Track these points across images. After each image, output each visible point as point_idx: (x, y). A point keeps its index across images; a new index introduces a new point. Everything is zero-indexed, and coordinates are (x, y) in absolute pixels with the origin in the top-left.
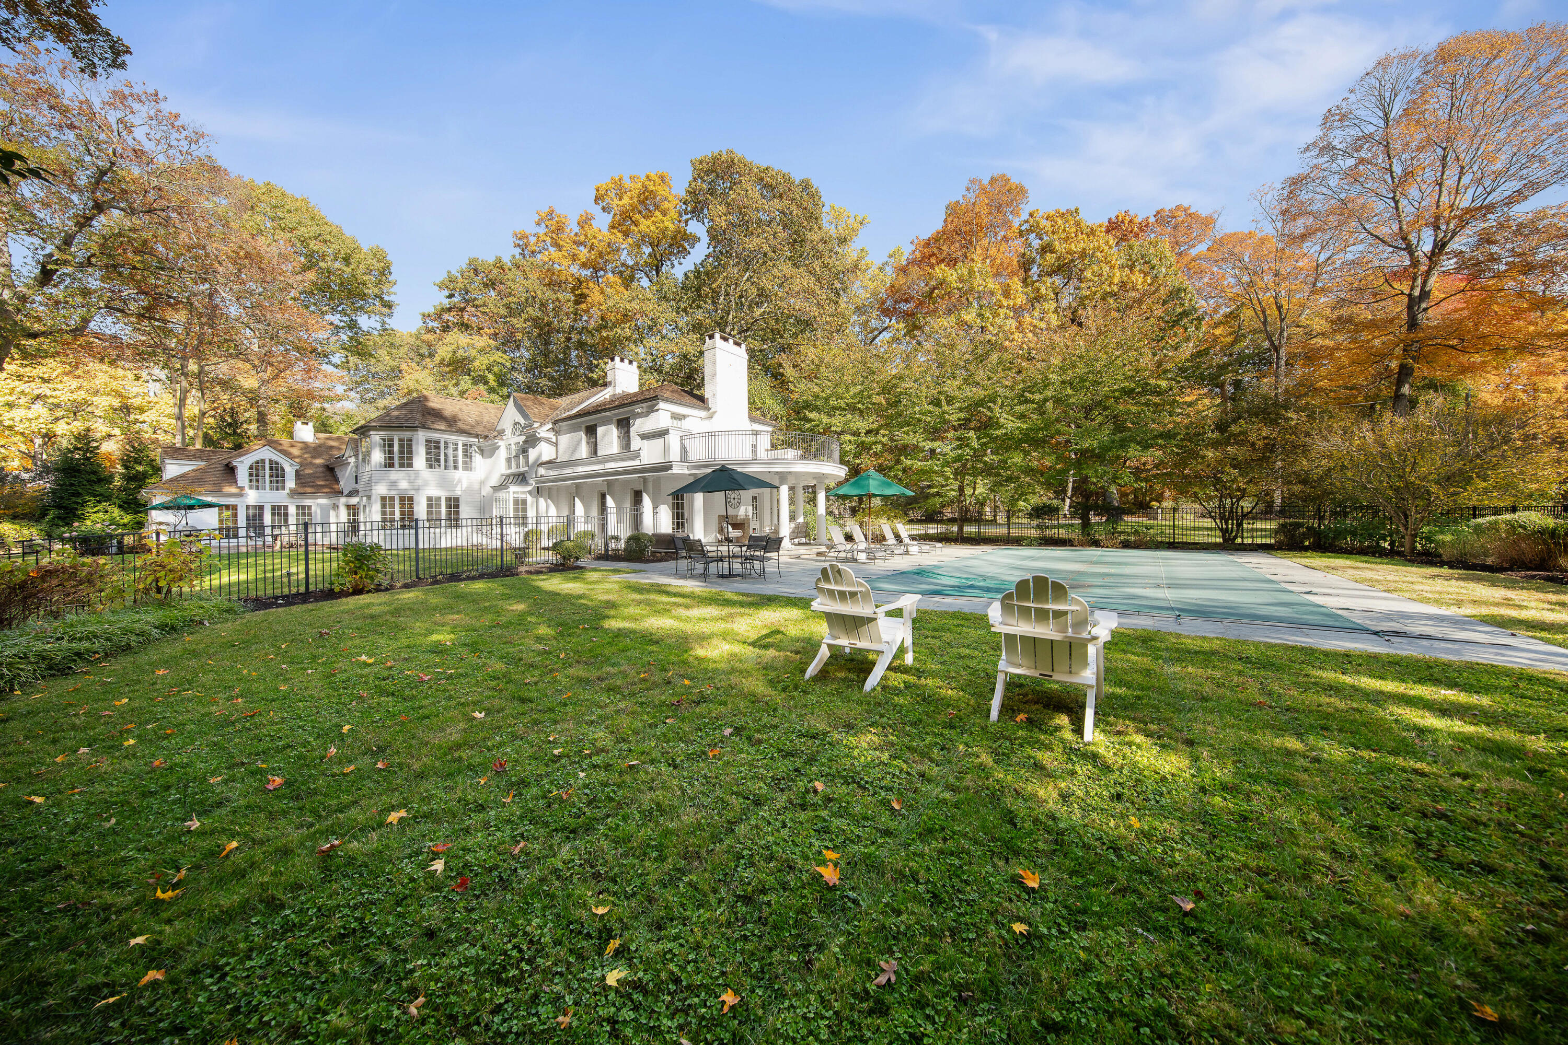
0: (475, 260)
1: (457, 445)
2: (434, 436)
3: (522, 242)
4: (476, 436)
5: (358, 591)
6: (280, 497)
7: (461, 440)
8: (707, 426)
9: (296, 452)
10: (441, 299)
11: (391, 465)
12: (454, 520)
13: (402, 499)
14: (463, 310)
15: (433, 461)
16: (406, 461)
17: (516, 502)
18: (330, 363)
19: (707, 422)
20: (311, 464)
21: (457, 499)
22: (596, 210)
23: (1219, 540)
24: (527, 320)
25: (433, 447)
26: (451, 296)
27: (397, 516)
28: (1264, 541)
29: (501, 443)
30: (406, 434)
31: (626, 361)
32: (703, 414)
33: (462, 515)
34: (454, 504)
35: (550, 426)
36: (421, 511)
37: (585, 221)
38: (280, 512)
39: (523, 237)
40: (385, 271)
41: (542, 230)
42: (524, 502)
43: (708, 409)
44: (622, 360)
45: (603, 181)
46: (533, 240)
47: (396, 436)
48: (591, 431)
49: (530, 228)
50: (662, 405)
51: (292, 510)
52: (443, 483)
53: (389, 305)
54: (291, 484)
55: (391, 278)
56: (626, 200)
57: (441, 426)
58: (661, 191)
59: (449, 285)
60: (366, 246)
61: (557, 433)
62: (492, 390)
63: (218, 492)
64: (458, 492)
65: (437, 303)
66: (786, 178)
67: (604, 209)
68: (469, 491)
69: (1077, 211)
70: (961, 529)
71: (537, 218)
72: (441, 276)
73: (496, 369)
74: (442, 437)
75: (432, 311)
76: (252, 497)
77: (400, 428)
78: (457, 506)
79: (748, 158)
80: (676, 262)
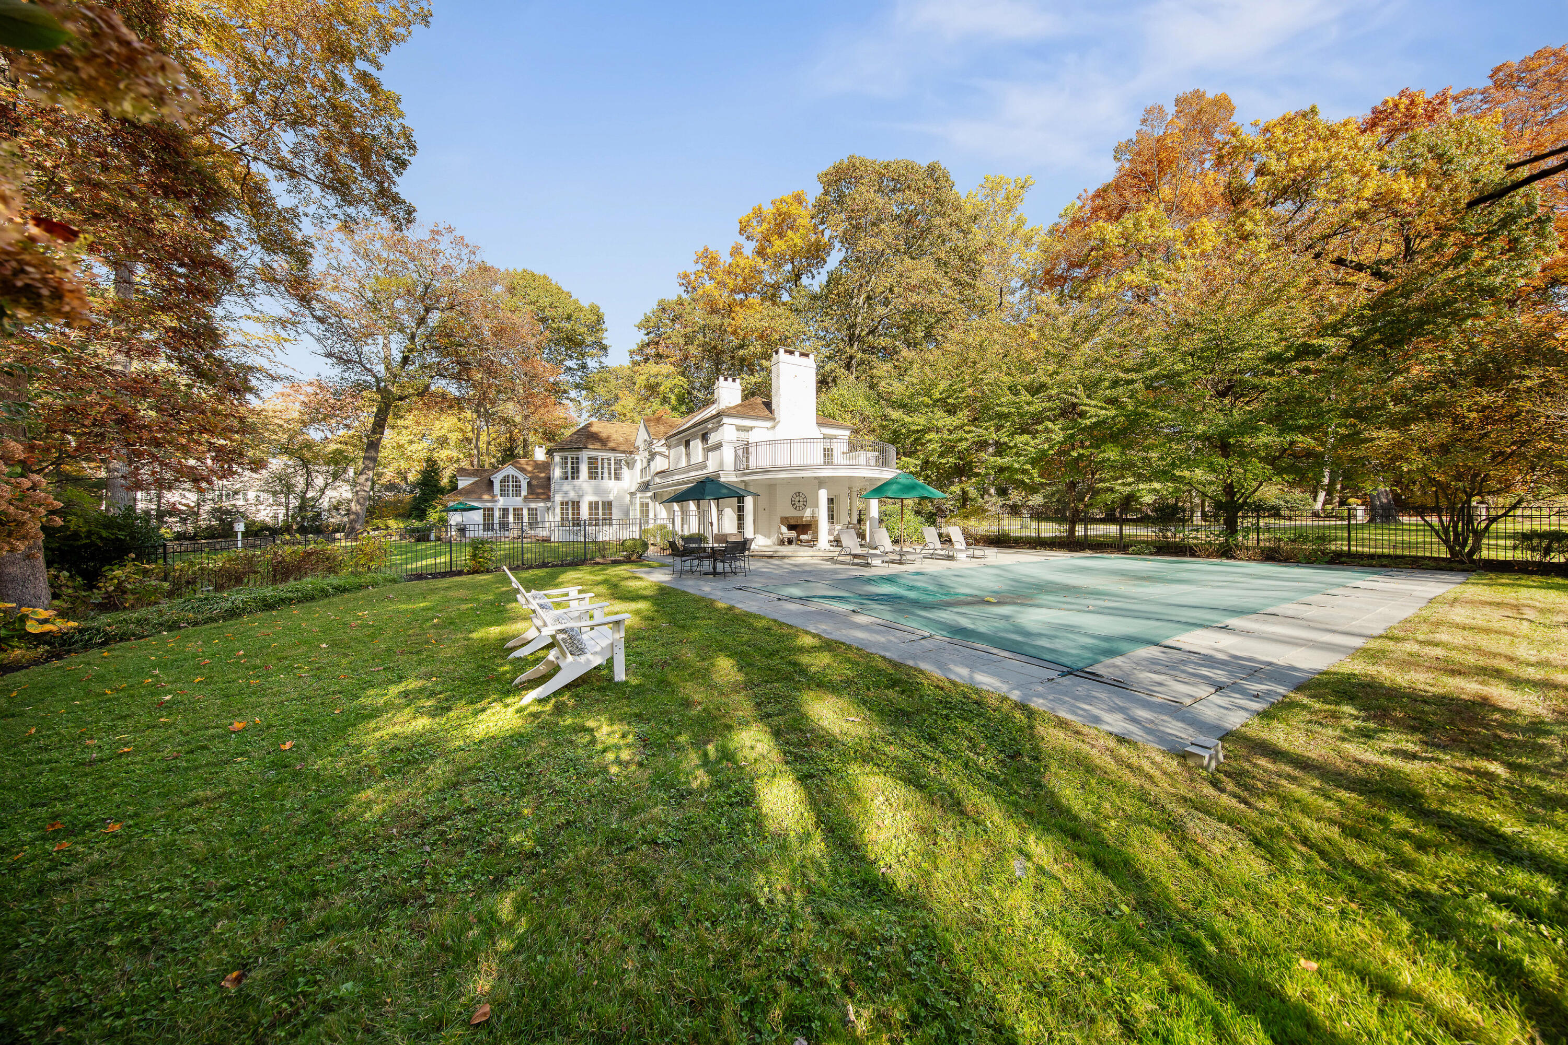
0: (663, 301)
1: (609, 460)
2: (593, 454)
3: (687, 283)
4: (623, 452)
5: (476, 572)
6: (518, 501)
7: (612, 456)
8: (769, 435)
9: (529, 468)
10: (641, 337)
11: (567, 478)
12: (608, 521)
13: (573, 503)
14: (657, 343)
15: (594, 474)
16: (575, 474)
17: (642, 505)
18: (567, 398)
19: (771, 432)
20: (537, 477)
21: (610, 503)
22: (742, 240)
23: (1444, 553)
24: (699, 346)
25: (592, 461)
26: (648, 334)
27: (570, 516)
28: (1509, 555)
29: (637, 457)
30: (574, 454)
31: (730, 379)
32: (769, 424)
33: (614, 517)
34: (608, 505)
35: (663, 442)
36: (585, 513)
37: (737, 251)
38: (518, 512)
39: (686, 276)
40: (600, 320)
41: (700, 267)
42: (647, 505)
43: (774, 419)
44: (726, 379)
45: (746, 211)
46: (693, 277)
47: (570, 455)
48: (687, 444)
49: (692, 268)
50: (725, 420)
51: (525, 512)
52: (597, 491)
53: (604, 348)
54: (524, 493)
55: (604, 326)
56: (765, 225)
57: (597, 446)
58: (795, 209)
59: (645, 325)
60: (585, 304)
61: (669, 447)
62: (674, 409)
63: (479, 499)
64: (611, 498)
65: (639, 341)
66: (910, 168)
67: (748, 238)
68: (618, 497)
69: (1313, 111)
70: (1072, 531)
71: (695, 258)
72: (640, 318)
73: (676, 391)
74: (600, 454)
75: (635, 347)
76: (501, 502)
77: (570, 449)
78: (610, 509)
79: (870, 157)
80: (815, 272)
